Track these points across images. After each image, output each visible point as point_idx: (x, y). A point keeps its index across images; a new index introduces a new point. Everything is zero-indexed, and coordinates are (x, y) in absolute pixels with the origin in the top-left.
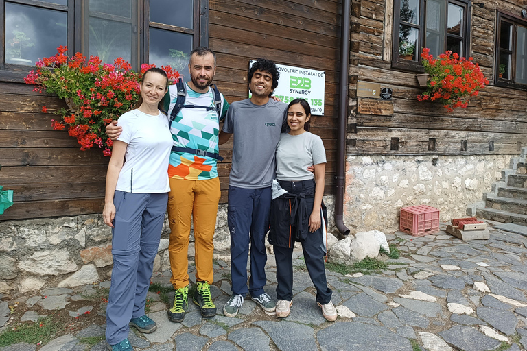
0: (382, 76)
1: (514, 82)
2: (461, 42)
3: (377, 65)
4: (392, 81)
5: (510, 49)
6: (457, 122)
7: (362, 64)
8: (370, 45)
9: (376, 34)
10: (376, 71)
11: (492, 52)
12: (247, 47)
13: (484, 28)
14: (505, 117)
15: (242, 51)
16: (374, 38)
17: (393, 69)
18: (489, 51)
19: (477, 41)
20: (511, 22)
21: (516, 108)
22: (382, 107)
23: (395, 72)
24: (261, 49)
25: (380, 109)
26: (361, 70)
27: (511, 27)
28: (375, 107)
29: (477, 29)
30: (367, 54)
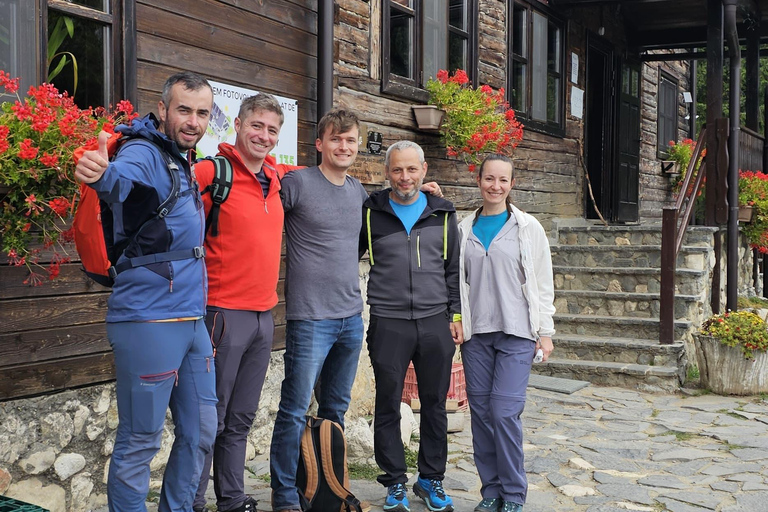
0: (369, 109)
1: (530, 118)
2: (465, 42)
3: (363, 86)
4: (381, 118)
5: (524, 56)
6: (462, 194)
7: (341, 85)
8: (352, 47)
9: (360, 26)
10: (360, 98)
11: (503, 61)
12: (188, 50)
13: (492, 16)
14: (520, 182)
15: (182, 58)
16: (358, 35)
17: (383, 94)
18: (499, 59)
19: (485, 40)
20: (525, 5)
21: (532, 165)
22: (371, 169)
23: (386, 101)
24: (209, 54)
25: (368, 173)
26: (343, 96)
27: (524, 14)
28: (362, 169)
29: (485, 17)
30: (348, 65)
